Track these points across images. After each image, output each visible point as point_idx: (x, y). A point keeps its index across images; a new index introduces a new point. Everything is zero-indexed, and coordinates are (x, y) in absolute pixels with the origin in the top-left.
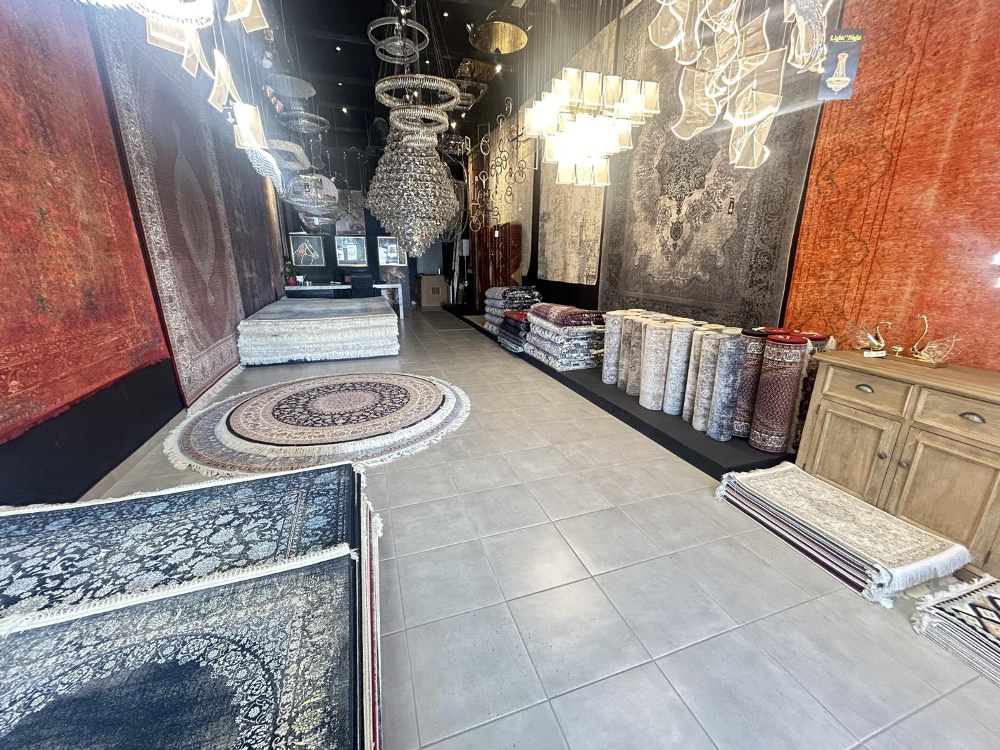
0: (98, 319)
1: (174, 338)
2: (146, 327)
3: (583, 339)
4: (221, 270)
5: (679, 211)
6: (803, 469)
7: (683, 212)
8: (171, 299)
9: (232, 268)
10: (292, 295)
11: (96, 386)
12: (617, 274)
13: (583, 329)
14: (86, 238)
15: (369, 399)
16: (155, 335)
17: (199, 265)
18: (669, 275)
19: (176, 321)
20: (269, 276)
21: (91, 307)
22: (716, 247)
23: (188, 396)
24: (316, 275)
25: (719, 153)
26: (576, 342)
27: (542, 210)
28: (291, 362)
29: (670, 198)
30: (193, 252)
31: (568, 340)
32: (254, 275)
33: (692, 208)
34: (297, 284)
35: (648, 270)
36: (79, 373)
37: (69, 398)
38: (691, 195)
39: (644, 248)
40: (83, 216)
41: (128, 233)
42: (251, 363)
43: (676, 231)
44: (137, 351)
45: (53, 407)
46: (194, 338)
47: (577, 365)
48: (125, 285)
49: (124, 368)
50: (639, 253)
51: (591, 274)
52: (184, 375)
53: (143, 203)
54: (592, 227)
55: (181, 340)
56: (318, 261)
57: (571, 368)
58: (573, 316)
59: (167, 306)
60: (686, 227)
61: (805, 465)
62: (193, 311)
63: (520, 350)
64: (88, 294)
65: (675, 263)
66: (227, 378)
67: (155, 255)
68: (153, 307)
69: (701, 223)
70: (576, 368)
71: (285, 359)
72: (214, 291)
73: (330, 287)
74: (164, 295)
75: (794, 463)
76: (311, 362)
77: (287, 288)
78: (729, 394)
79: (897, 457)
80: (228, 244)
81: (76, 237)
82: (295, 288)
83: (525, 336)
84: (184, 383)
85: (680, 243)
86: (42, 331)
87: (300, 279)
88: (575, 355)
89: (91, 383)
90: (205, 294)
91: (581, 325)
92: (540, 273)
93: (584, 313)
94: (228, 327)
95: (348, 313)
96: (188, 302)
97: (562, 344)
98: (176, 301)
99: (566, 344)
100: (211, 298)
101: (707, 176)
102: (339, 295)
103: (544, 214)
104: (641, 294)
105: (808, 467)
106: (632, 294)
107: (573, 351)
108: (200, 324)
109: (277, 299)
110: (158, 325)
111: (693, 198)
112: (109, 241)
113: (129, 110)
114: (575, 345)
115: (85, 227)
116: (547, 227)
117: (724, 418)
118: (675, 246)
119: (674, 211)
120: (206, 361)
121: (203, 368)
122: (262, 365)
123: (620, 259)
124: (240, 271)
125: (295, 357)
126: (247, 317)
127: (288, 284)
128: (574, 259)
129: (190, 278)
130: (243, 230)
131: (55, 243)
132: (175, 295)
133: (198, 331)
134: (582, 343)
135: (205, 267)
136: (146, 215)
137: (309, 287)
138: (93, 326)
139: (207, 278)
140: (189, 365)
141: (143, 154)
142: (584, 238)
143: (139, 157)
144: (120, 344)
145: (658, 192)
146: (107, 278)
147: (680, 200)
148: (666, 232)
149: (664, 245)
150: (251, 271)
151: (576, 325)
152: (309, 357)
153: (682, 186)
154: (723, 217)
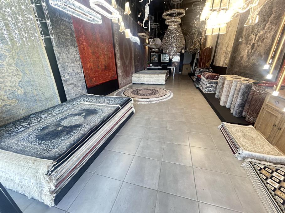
0: (106, 71)
1: (119, 75)
2: (114, 73)
3: (214, 84)
4: (130, 63)
5: (255, 39)
6: (255, 128)
7: (256, 40)
8: (119, 68)
9: (133, 62)
10: (149, 69)
11: (105, 81)
12: (233, 63)
13: (214, 80)
14: (106, 57)
15: (150, 92)
16: (115, 74)
17: (126, 61)
18: (247, 63)
19: (120, 72)
20: (143, 64)
21: (105, 68)
22: (263, 52)
23: (120, 87)
24: (155, 64)
25: (272, 15)
26: (212, 85)
27: (219, 42)
28: (141, 84)
29: (253, 35)
30: (125, 59)
31: (209, 84)
32: (139, 64)
33: (259, 38)
34: (150, 66)
35: (242, 62)
36: (103, 79)
37: (101, 82)
38: (260, 33)
39: (242, 53)
40: (106, 53)
41: (113, 56)
42: (134, 83)
43: (253, 47)
44: (112, 77)
45: (99, 83)
46: (122, 76)
47: (211, 92)
48: (111, 65)
49: (109, 79)
50: (241, 55)
51: (226, 63)
52: (120, 83)
53: (116, 49)
54: (230, 47)
55: (120, 76)
56: (157, 60)
57: (209, 93)
58: (211, 76)
59: (118, 69)
60: (256, 45)
61: (256, 127)
62: (123, 71)
63: (198, 86)
64: (105, 66)
65: (250, 59)
66: (129, 85)
67: (117, 60)
68: (115, 69)
69: (261, 43)
70: (211, 93)
71: (140, 83)
72: (128, 67)
73: (157, 67)
74: (118, 67)
75: (253, 126)
76: (145, 84)
77: (147, 67)
78: (240, 102)
79: (279, 126)
80: (133, 57)
81: (104, 57)
82: (149, 67)
83: (200, 82)
84: (120, 84)
85: (253, 51)
86: (98, 71)
87: (151, 65)
88: (210, 88)
89: (104, 81)
90: (126, 68)
91: (214, 79)
92: (214, 63)
93: (216, 76)
94: (130, 75)
95: (155, 73)
96: (122, 69)
97: (207, 85)
98: (120, 68)
99: (208, 85)
100: (127, 68)
101: (266, 25)
102: (159, 69)
103: (219, 43)
104: (238, 70)
105: (256, 128)
106: (236, 70)
107: (210, 87)
108: (124, 73)
109: (144, 69)
110: (116, 73)
111: (260, 34)
112: (109, 57)
113: (116, 31)
114: (211, 86)
115: (106, 55)
116: (219, 47)
117: (237, 110)
118: (251, 52)
119: (254, 39)
120: (124, 81)
121: (124, 82)
122: (136, 84)
123: (235, 58)
124: (135, 63)
125: (142, 82)
126: (135, 72)
127: (148, 66)
128: (223, 58)
129: (124, 64)
130: (137, 53)
131: (101, 58)
132: (120, 67)
133: (124, 75)
134: (214, 85)
135: (127, 62)
136: (116, 52)
137: (153, 67)
138: (106, 72)
139: (127, 64)
140: (121, 81)
141: (117, 40)
142: (227, 51)
143: (117, 41)
144: (109, 75)
145: (250, 32)
146: (108, 64)
147: (256, 35)
148: (250, 47)
149: (248, 52)
150: (138, 63)
151: (212, 79)
152: (145, 83)
153: (258, 30)
154: (268, 40)
